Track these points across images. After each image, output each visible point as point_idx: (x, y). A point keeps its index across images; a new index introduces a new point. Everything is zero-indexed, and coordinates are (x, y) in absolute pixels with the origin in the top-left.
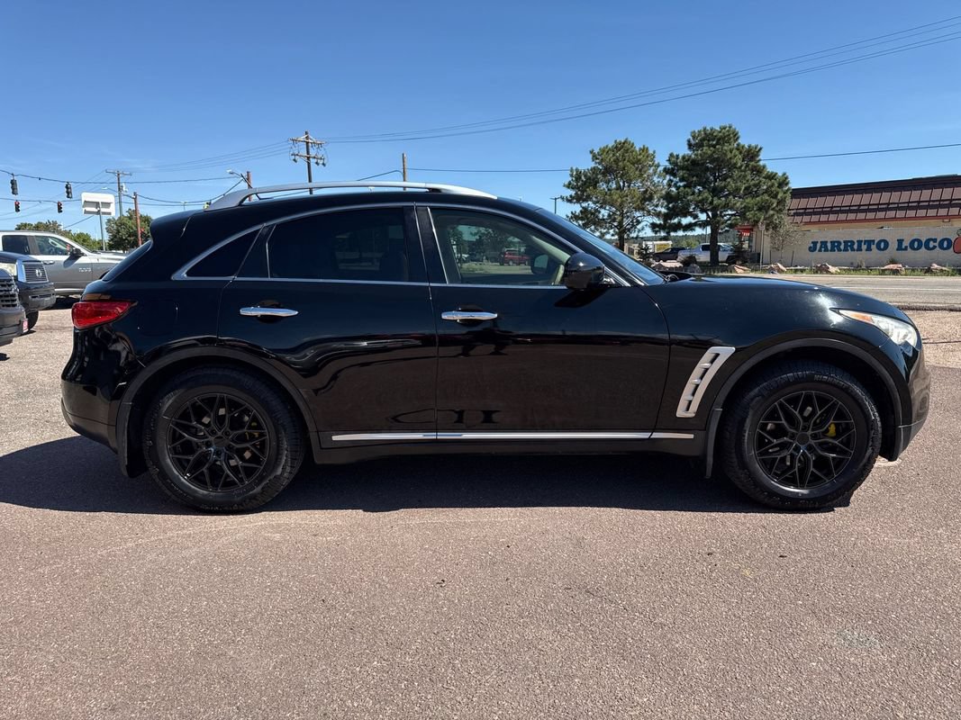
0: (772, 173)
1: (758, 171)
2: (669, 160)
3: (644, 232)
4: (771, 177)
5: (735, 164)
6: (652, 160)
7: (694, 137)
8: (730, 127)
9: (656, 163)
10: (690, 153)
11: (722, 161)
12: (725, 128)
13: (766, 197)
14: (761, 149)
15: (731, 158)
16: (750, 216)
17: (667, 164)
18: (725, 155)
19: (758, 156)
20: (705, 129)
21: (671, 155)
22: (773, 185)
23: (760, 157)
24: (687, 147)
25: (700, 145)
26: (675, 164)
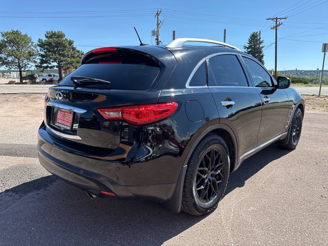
0: (78, 50)
1: (74, 49)
2: (39, 41)
3: (31, 68)
4: (78, 52)
5: (66, 46)
6: (31, 40)
7: (47, 34)
8: (61, 32)
9: (32, 41)
10: (46, 39)
11: (61, 44)
12: (59, 32)
13: (78, 58)
14: (73, 42)
15: (65, 43)
16: (74, 65)
17: (38, 42)
18: (63, 42)
19: (73, 44)
20: (52, 31)
21: (39, 39)
22: (80, 54)
23: (74, 44)
24: (45, 37)
25: (51, 37)
26: (42, 43)
